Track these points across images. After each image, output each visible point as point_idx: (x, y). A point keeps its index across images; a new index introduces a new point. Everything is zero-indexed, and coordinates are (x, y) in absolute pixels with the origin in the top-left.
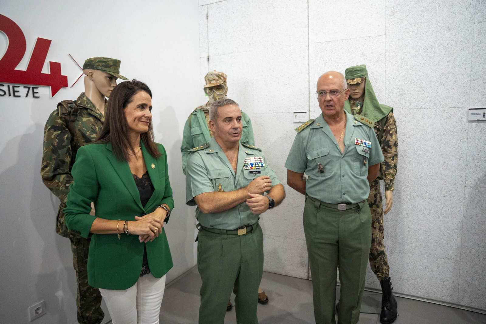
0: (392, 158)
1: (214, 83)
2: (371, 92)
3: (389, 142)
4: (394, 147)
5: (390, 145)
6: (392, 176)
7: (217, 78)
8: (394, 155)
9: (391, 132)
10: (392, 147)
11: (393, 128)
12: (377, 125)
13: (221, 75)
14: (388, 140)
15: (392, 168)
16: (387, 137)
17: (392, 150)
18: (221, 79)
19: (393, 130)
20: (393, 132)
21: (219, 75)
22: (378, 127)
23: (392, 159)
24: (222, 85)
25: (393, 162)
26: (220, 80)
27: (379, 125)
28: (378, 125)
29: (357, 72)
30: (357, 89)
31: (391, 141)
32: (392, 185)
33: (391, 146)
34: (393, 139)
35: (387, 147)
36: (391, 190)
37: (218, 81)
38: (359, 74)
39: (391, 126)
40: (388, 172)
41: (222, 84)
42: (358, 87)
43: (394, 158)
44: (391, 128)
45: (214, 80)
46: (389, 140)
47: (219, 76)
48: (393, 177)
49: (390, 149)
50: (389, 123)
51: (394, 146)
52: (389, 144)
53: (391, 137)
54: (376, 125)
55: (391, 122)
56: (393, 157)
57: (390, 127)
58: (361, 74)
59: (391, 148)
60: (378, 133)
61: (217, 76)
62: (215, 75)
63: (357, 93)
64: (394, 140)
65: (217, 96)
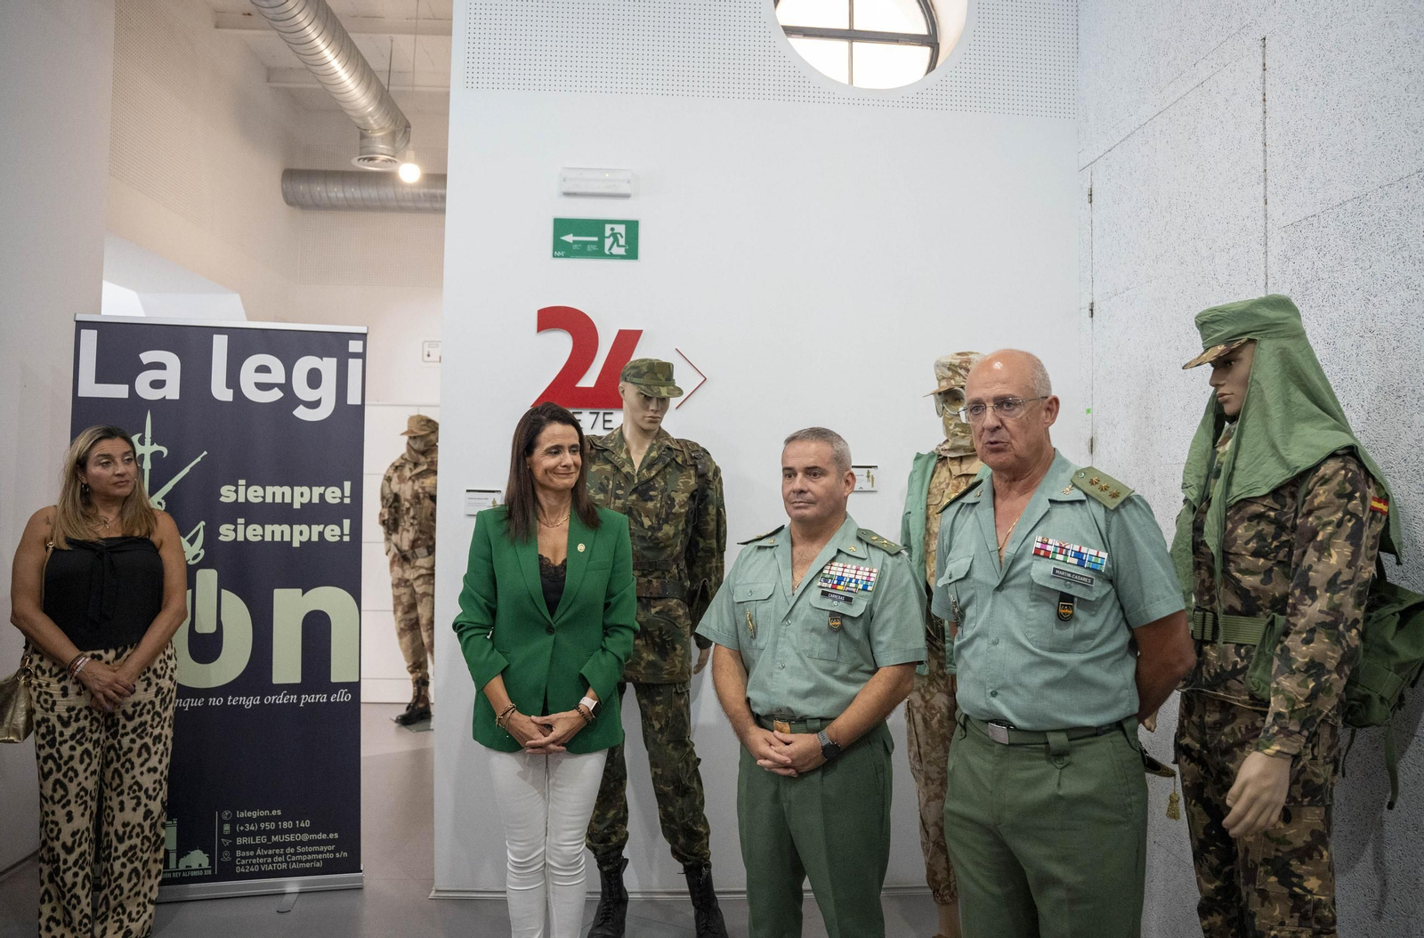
0: (1304, 635)
1: (945, 385)
2: (1262, 391)
3: (1310, 573)
4: (1328, 594)
5: (1311, 584)
6: (1286, 703)
7: (950, 374)
8: (1314, 625)
9: (1319, 538)
10: (1318, 592)
11: (1329, 523)
12: (1272, 509)
13: (957, 364)
14: (1307, 565)
15: (1293, 672)
16: (1304, 553)
17: (1315, 603)
18: (960, 375)
19: (1330, 529)
20: (1332, 535)
21: (951, 364)
22: (1272, 514)
23: (1304, 639)
24: (956, 390)
25: (1304, 648)
26: (957, 378)
27: (1283, 506)
28: (1278, 507)
29: (1212, 326)
30: (1222, 383)
31: (1316, 572)
32: (1275, 735)
33: (1314, 589)
34: (1328, 563)
35: (1302, 590)
36: (1268, 751)
37: (953, 382)
38: (1218, 331)
39: (1317, 513)
40: (1278, 683)
41: (956, 388)
42: (1229, 376)
43: (1316, 636)
44: (1325, 519)
45: (944, 378)
46: (1310, 568)
47: (951, 367)
48: (1287, 708)
49: (1309, 602)
50: (1313, 502)
51: (1327, 591)
52: (1308, 580)
53: (1317, 554)
54: (1265, 506)
55: (1321, 499)
56: (1312, 631)
57: (1319, 518)
58: (1227, 329)
59: (1314, 598)
60: (1284, 538)
61: (949, 369)
62: (944, 365)
63: (1226, 397)
64: (1330, 566)
65: (951, 419)
